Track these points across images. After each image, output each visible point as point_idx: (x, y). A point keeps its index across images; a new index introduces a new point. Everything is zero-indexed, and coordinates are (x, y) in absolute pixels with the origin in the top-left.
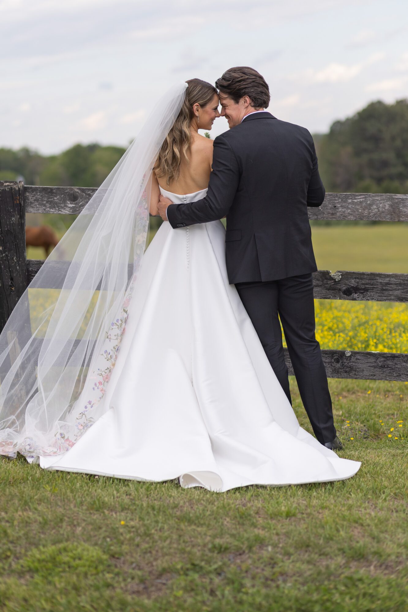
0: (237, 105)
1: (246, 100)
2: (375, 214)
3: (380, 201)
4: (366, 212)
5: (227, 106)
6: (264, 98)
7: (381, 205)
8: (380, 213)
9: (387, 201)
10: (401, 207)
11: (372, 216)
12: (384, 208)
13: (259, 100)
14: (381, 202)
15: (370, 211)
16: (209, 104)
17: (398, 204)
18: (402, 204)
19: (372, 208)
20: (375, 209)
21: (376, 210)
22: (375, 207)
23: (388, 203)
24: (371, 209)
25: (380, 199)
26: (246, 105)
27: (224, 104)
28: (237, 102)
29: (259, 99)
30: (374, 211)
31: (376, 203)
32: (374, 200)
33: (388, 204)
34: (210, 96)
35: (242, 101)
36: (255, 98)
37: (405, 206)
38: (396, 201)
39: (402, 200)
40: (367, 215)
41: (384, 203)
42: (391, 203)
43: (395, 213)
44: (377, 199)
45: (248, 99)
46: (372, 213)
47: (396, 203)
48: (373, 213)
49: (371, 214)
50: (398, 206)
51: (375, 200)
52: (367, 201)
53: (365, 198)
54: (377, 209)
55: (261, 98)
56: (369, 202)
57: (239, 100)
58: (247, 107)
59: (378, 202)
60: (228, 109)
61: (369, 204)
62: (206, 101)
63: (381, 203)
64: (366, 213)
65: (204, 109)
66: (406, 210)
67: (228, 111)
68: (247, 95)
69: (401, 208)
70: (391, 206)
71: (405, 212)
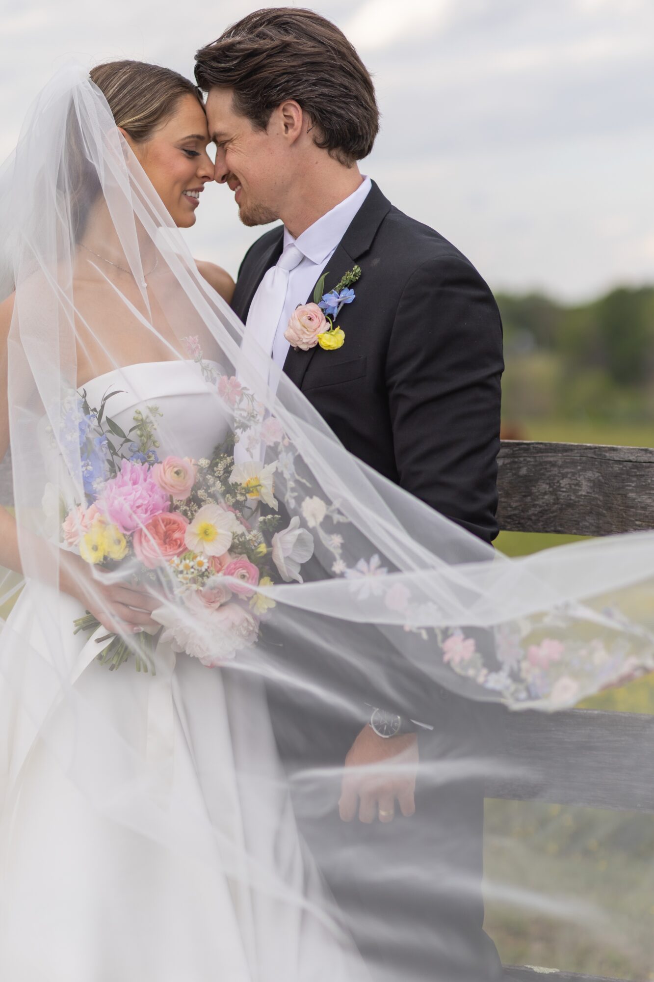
0: (261, 136)
1: (291, 117)
2: (542, 513)
3: (560, 467)
4: (514, 505)
5: (231, 141)
6: (353, 113)
7: (564, 482)
8: (561, 509)
9: (584, 470)
10: (631, 491)
11: (533, 518)
12: (575, 492)
13: (334, 118)
14: (566, 470)
15: (529, 499)
16: (160, 127)
17: (623, 480)
18: (634, 479)
19: (534, 490)
20: (545, 494)
21: (546, 497)
22: (544, 487)
23: (589, 474)
24: (530, 494)
25: (560, 463)
26: (292, 134)
27: (221, 134)
28: (262, 124)
29: (334, 113)
30: (540, 502)
31: (548, 474)
32: (541, 464)
33: (589, 480)
34: (162, 99)
35: (277, 119)
36: (321, 111)
37: (644, 488)
38: (617, 468)
39: (636, 467)
40: (516, 512)
41: (574, 474)
42: (597, 475)
43: (609, 509)
44: (550, 462)
45: (295, 111)
46: (534, 506)
47: (616, 476)
48: (538, 509)
49: (530, 512)
50: (623, 487)
51: (547, 462)
52: (520, 468)
53: (513, 455)
54: (551, 493)
55: (339, 111)
56: (524, 471)
57: (269, 116)
58: (296, 141)
59: (555, 471)
60: (233, 150)
61: (526, 476)
62: (146, 117)
63: (564, 476)
64: (515, 508)
65: (145, 145)
66: (649, 501)
67: (234, 160)
68: (293, 99)
69: (631, 495)
70: (597, 485)
71: (644, 508)
